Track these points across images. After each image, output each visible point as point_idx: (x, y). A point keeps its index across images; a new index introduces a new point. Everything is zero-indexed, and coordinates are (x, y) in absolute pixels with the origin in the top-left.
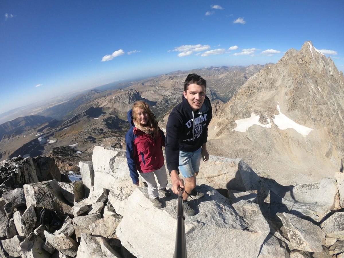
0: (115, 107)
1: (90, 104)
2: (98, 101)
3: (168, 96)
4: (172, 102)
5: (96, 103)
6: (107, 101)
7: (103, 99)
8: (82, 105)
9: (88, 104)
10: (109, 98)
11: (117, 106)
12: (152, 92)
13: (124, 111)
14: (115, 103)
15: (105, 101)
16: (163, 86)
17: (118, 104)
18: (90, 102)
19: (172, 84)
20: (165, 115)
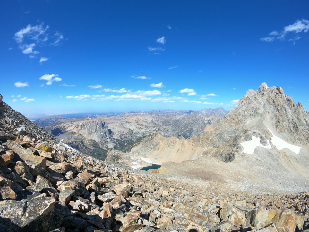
0: (81, 133)
1: (56, 126)
2: (65, 125)
3: (133, 130)
4: (136, 136)
5: (62, 126)
6: (74, 126)
7: (69, 124)
8: (48, 126)
9: (53, 126)
10: (76, 123)
11: (83, 132)
12: (118, 125)
13: (90, 138)
14: (81, 129)
15: (72, 126)
16: (127, 121)
17: (84, 131)
18: (56, 125)
19: (136, 121)
20: (132, 147)
